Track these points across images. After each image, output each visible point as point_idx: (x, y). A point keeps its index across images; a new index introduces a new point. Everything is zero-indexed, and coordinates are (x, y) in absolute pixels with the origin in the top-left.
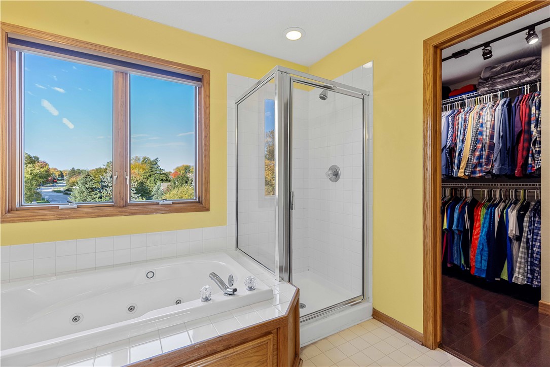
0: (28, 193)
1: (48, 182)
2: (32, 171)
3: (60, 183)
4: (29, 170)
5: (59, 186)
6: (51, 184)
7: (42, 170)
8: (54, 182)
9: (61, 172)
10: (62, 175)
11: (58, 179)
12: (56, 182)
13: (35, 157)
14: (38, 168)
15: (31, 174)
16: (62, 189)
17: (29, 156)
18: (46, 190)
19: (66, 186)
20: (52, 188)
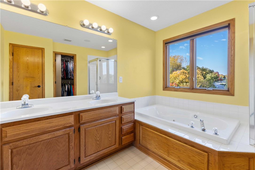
0: (210, 85)
1: (218, 80)
2: (211, 76)
3: (224, 81)
4: (210, 75)
5: (223, 82)
6: (220, 81)
7: (215, 75)
8: (221, 80)
9: (224, 76)
10: (225, 77)
11: (223, 79)
12: (222, 80)
13: (212, 70)
14: (213, 75)
15: (211, 77)
16: (224, 83)
17: (210, 70)
18: (217, 84)
19: (226, 82)
20: (220, 83)
